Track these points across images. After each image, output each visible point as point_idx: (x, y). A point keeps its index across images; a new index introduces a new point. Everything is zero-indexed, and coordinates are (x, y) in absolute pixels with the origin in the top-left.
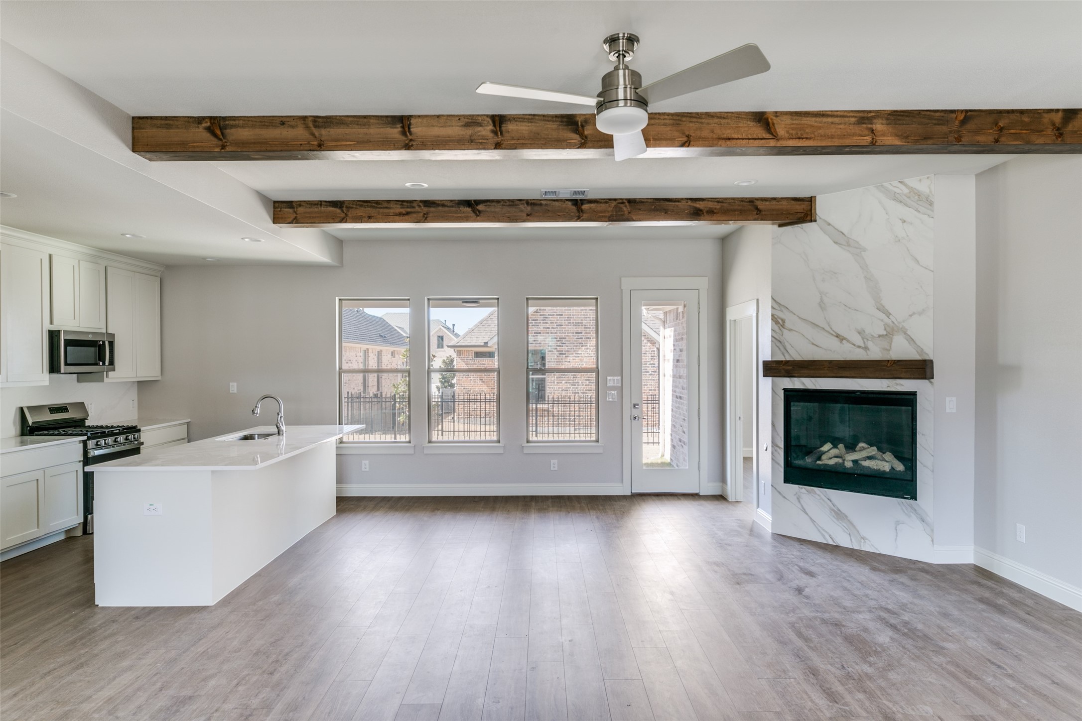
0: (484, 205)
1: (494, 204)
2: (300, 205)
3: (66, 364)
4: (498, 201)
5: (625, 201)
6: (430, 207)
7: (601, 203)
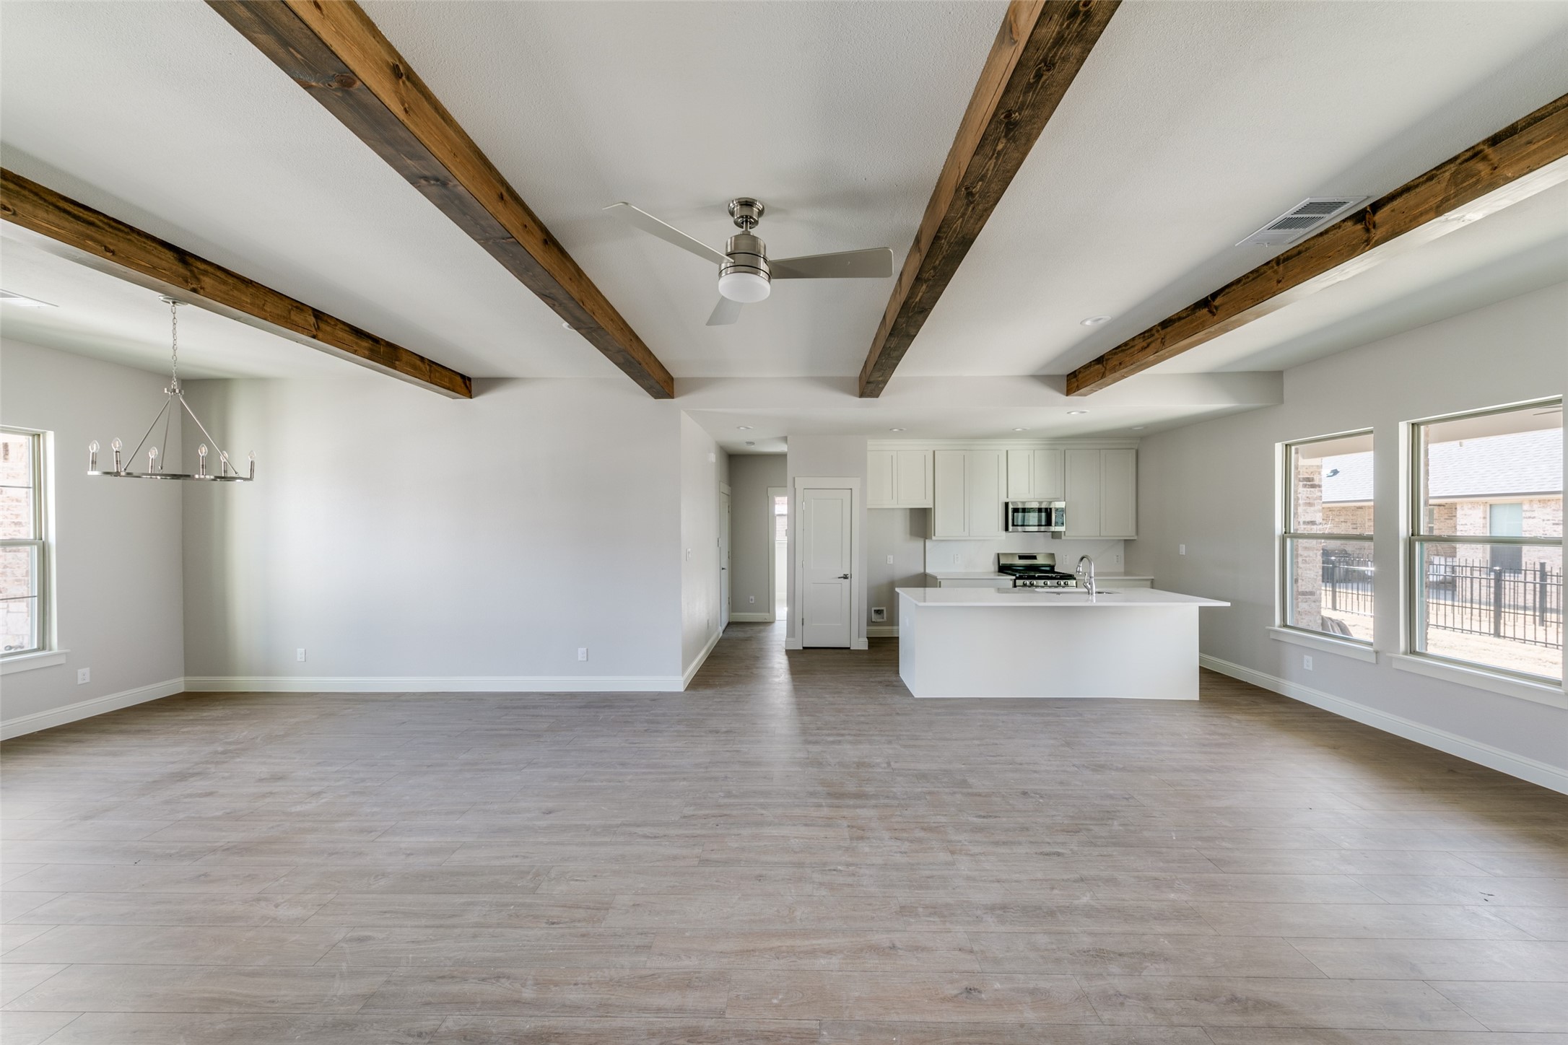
0: (1222, 295)
1: (1234, 287)
2: (1080, 372)
3: (1013, 525)
4: (1238, 281)
5: (1481, 147)
6: (1167, 327)
7: (1417, 186)
